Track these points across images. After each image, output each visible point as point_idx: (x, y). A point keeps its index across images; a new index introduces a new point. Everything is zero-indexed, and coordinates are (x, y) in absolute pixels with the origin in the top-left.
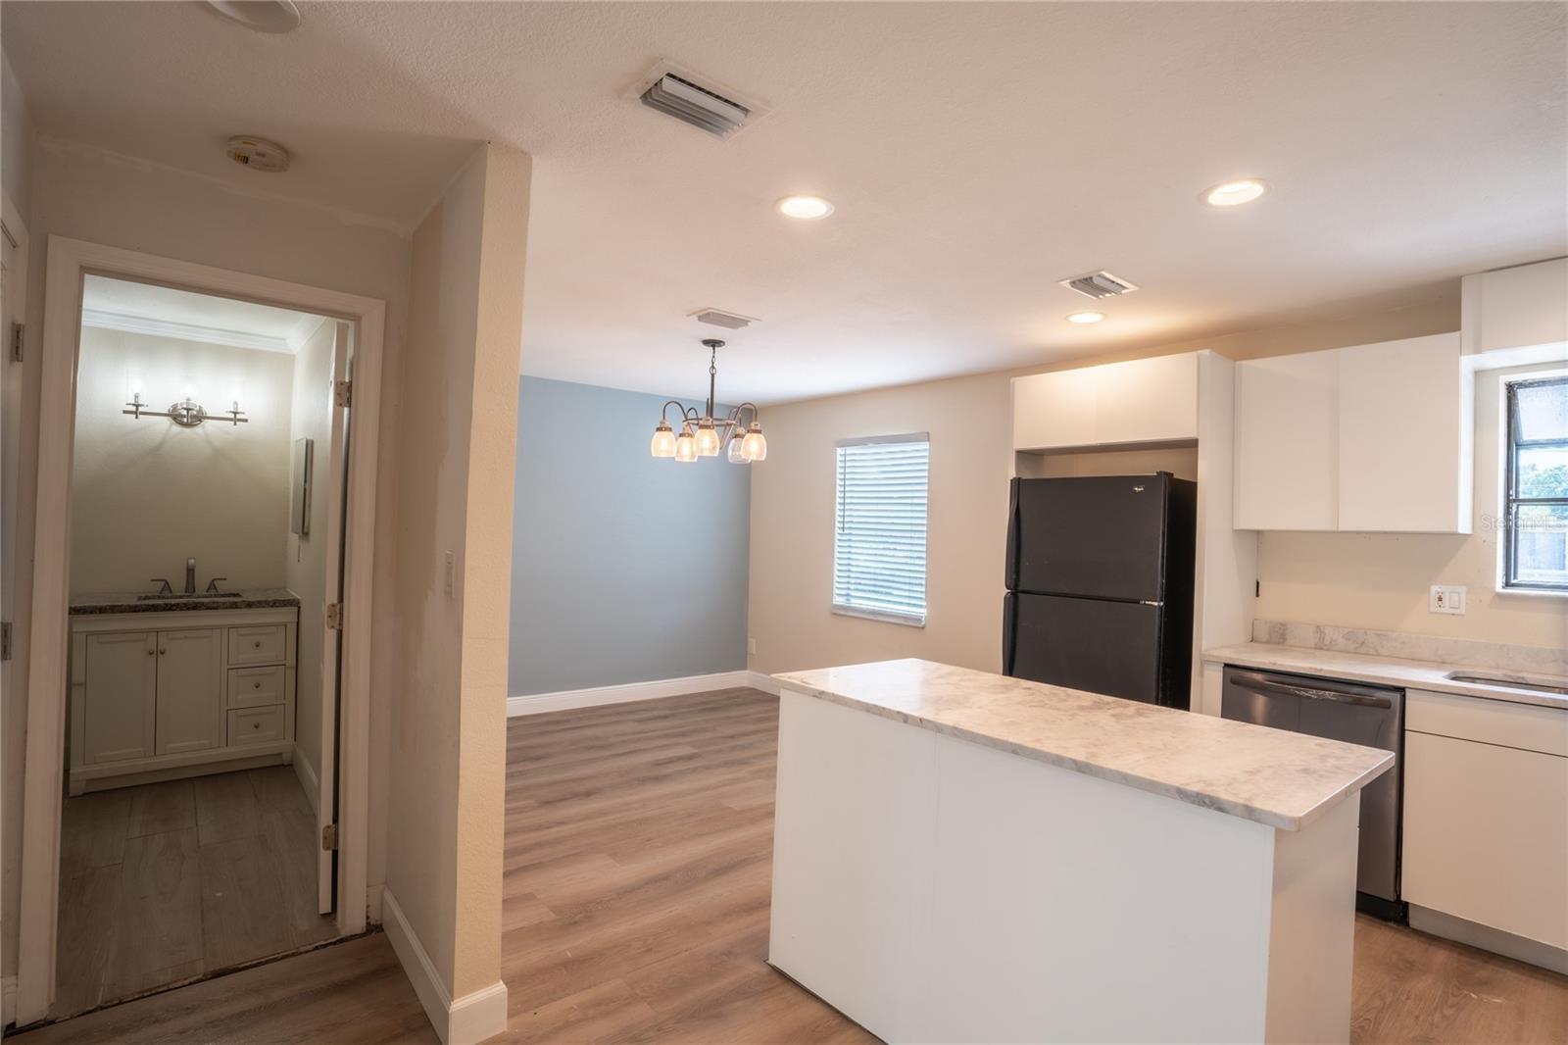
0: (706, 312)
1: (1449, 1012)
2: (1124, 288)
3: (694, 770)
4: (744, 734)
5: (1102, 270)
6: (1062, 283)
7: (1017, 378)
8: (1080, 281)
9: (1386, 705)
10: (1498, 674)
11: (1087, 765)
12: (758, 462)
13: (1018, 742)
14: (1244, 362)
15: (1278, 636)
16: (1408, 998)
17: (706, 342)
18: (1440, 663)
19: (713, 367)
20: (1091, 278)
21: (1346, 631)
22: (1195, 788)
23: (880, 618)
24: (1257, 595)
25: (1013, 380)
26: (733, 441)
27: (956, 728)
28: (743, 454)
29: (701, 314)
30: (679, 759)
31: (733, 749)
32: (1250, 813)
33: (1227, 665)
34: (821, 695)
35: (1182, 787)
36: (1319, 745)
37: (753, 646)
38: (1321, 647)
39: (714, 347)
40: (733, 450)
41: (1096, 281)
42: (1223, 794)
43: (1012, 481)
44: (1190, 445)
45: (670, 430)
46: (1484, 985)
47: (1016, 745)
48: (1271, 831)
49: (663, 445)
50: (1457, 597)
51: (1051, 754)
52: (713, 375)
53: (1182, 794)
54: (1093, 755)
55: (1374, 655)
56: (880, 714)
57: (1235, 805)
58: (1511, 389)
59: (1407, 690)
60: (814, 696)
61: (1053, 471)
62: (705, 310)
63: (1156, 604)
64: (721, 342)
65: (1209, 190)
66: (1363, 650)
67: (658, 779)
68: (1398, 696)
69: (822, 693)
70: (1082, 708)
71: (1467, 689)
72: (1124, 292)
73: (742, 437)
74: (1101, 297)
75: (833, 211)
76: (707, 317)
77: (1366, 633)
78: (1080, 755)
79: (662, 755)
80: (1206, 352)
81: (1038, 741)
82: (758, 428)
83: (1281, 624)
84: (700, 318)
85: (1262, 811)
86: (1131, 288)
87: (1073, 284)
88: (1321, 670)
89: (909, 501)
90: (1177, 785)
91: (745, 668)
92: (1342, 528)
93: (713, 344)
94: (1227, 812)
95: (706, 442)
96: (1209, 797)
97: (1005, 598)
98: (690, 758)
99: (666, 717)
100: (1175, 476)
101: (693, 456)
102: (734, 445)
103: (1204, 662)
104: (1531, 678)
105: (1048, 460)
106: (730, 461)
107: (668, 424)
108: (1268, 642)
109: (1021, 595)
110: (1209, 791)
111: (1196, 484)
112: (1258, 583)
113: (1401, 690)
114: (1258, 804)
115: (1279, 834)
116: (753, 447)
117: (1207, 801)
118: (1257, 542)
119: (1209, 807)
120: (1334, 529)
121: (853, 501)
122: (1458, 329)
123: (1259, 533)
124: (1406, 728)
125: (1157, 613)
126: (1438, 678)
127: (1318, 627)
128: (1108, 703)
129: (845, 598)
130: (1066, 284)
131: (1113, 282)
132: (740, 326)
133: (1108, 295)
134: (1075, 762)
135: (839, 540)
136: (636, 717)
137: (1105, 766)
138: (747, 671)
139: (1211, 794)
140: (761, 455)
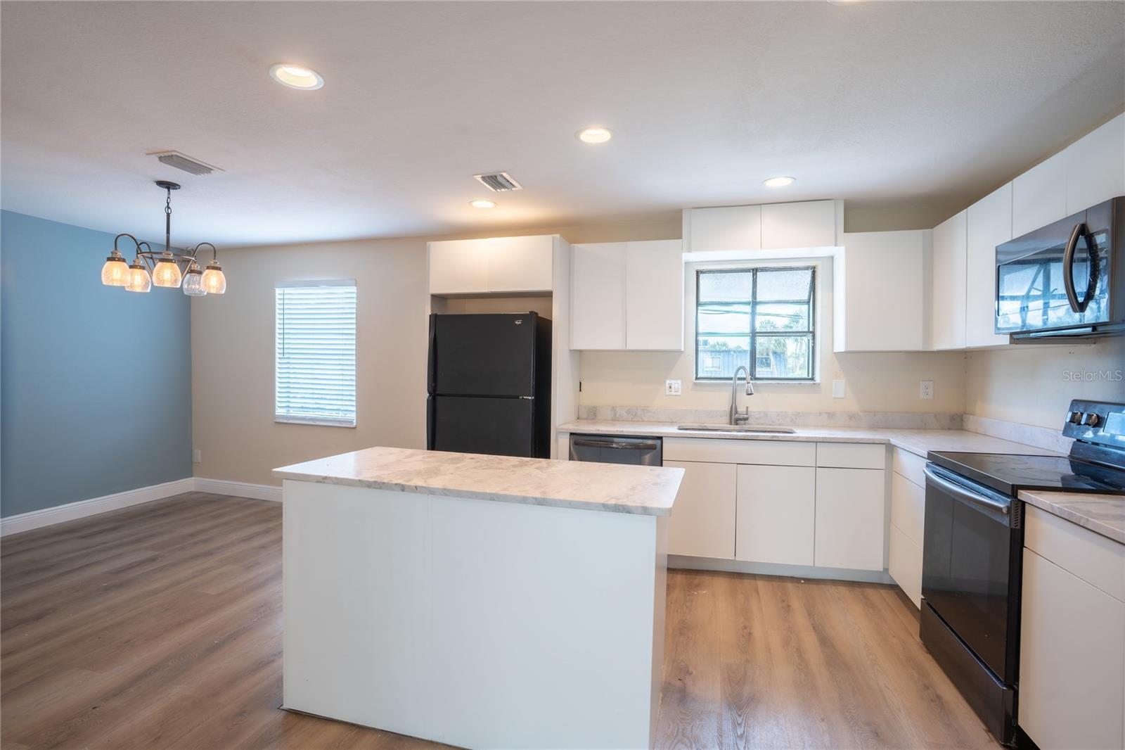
0: (170, 154)
1: (688, 604)
2: (513, 186)
3: (161, 569)
4: (203, 531)
5: (504, 172)
6: (475, 177)
7: (433, 242)
8: (488, 177)
9: (653, 448)
10: (696, 425)
11: (544, 499)
12: (217, 296)
13: (494, 492)
14: (576, 245)
15: (593, 414)
16: (671, 603)
17: (161, 183)
18: (672, 423)
19: (168, 207)
20: (496, 177)
21: (627, 408)
22: (613, 502)
23: (318, 423)
24: (580, 390)
25: (428, 243)
26: (188, 275)
27: (444, 489)
28: (202, 288)
29: (162, 155)
30: (141, 563)
31: (196, 544)
32: (646, 511)
33: (571, 434)
34: (323, 480)
35: (606, 503)
36: (651, 470)
37: (198, 455)
38: (615, 420)
39: (169, 189)
40: (189, 284)
41: (500, 179)
42: (629, 503)
43: (430, 316)
44: (548, 295)
45: (124, 260)
46: (698, 586)
47: (492, 494)
48: (654, 518)
49: (116, 275)
50: (677, 384)
51: (517, 496)
52: (168, 215)
53: (606, 507)
54: (544, 493)
55: (641, 422)
56: (381, 488)
57: (637, 507)
58: (698, 273)
59: (664, 438)
60: (317, 482)
61: (454, 309)
62: (168, 152)
63: (530, 398)
64: (178, 185)
65: (581, 131)
66: (635, 419)
67: (120, 586)
68: (659, 441)
69: (325, 478)
70: (515, 466)
71: (690, 434)
72: (514, 189)
73: (200, 273)
74: (498, 190)
75: (321, 86)
76: (170, 159)
77: (637, 409)
78: (537, 494)
79: (118, 564)
80: (557, 236)
81: (505, 489)
82: (218, 265)
83: (594, 407)
84: (161, 159)
85: (652, 508)
86: (518, 187)
87: (483, 178)
88: (622, 431)
89: (341, 332)
90: (602, 502)
91: (192, 476)
92: (630, 347)
93: (169, 186)
94: (633, 513)
95: (168, 275)
96: (622, 506)
97: (428, 400)
98: (153, 560)
99: (115, 529)
100: (539, 315)
101: (146, 286)
102: (189, 280)
103: (558, 433)
104: (709, 426)
105: (449, 301)
106: (185, 293)
107: (120, 254)
108: (587, 419)
109: (438, 398)
110: (621, 502)
111: (551, 322)
112: (580, 383)
113: (660, 438)
114: (648, 505)
115: (659, 518)
116: (213, 282)
117: (621, 508)
118: (579, 355)
119: (622, 512)
120: (624, 348)
121: (291, 331)
122: (680, 237)
123: (580, 351)
124: (663, 459)
125: (531, 403)
126: (673, 430)
127: (613, 407)
128: (528, 462)
129: (287, 409)
130: (479, 178)
131: (508, 181)
132: (203, 173)
133: (503, 190)
134: (536, 499)
135: (279, 363)
136: (79, 534)
137: (556, 498)
138: (193, 478)
139: (624, 504)
140: (221, 289)
